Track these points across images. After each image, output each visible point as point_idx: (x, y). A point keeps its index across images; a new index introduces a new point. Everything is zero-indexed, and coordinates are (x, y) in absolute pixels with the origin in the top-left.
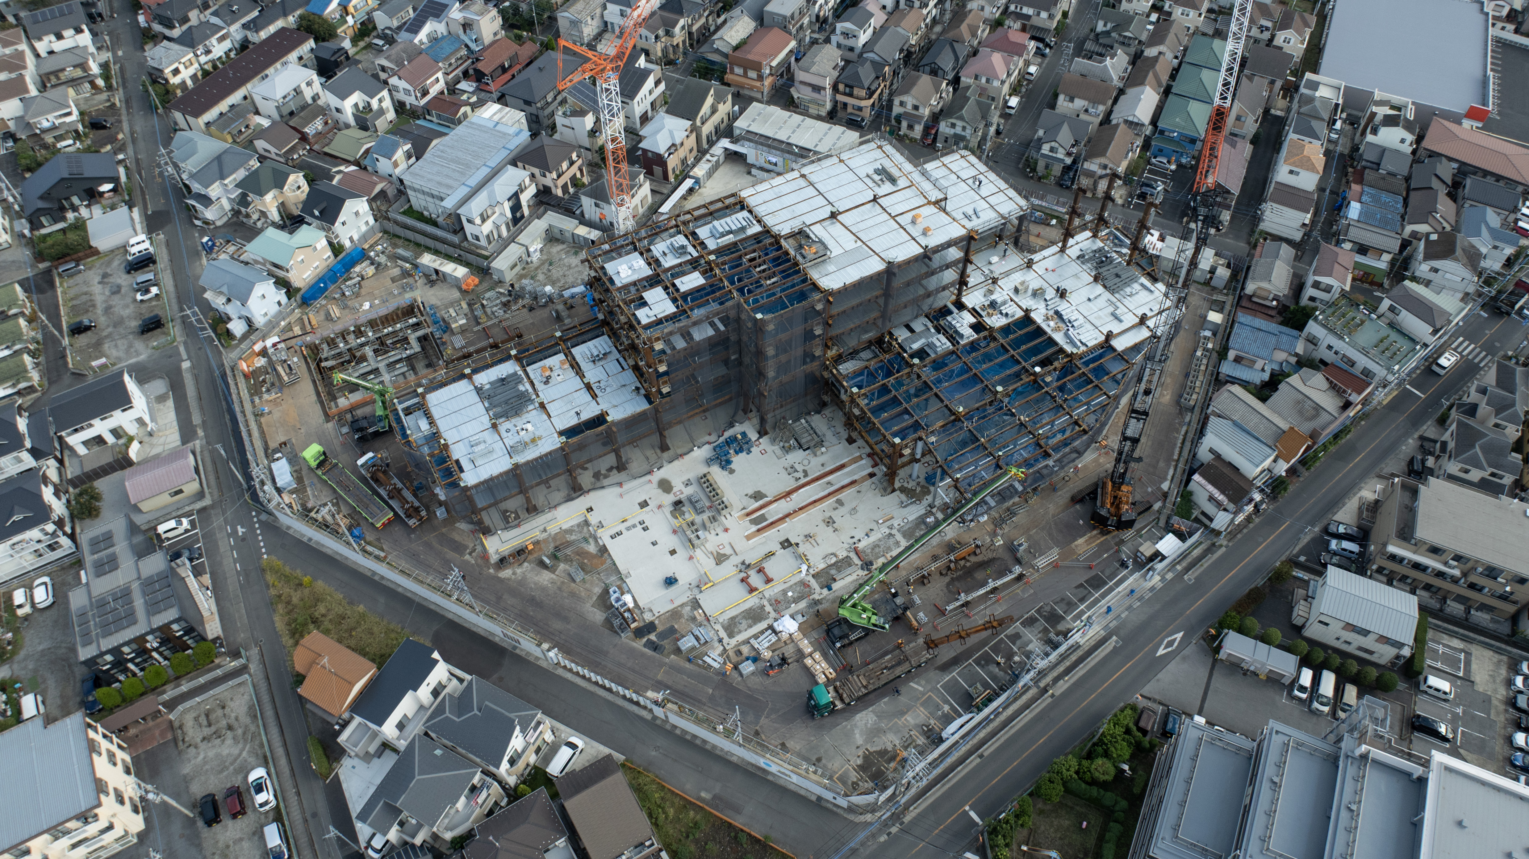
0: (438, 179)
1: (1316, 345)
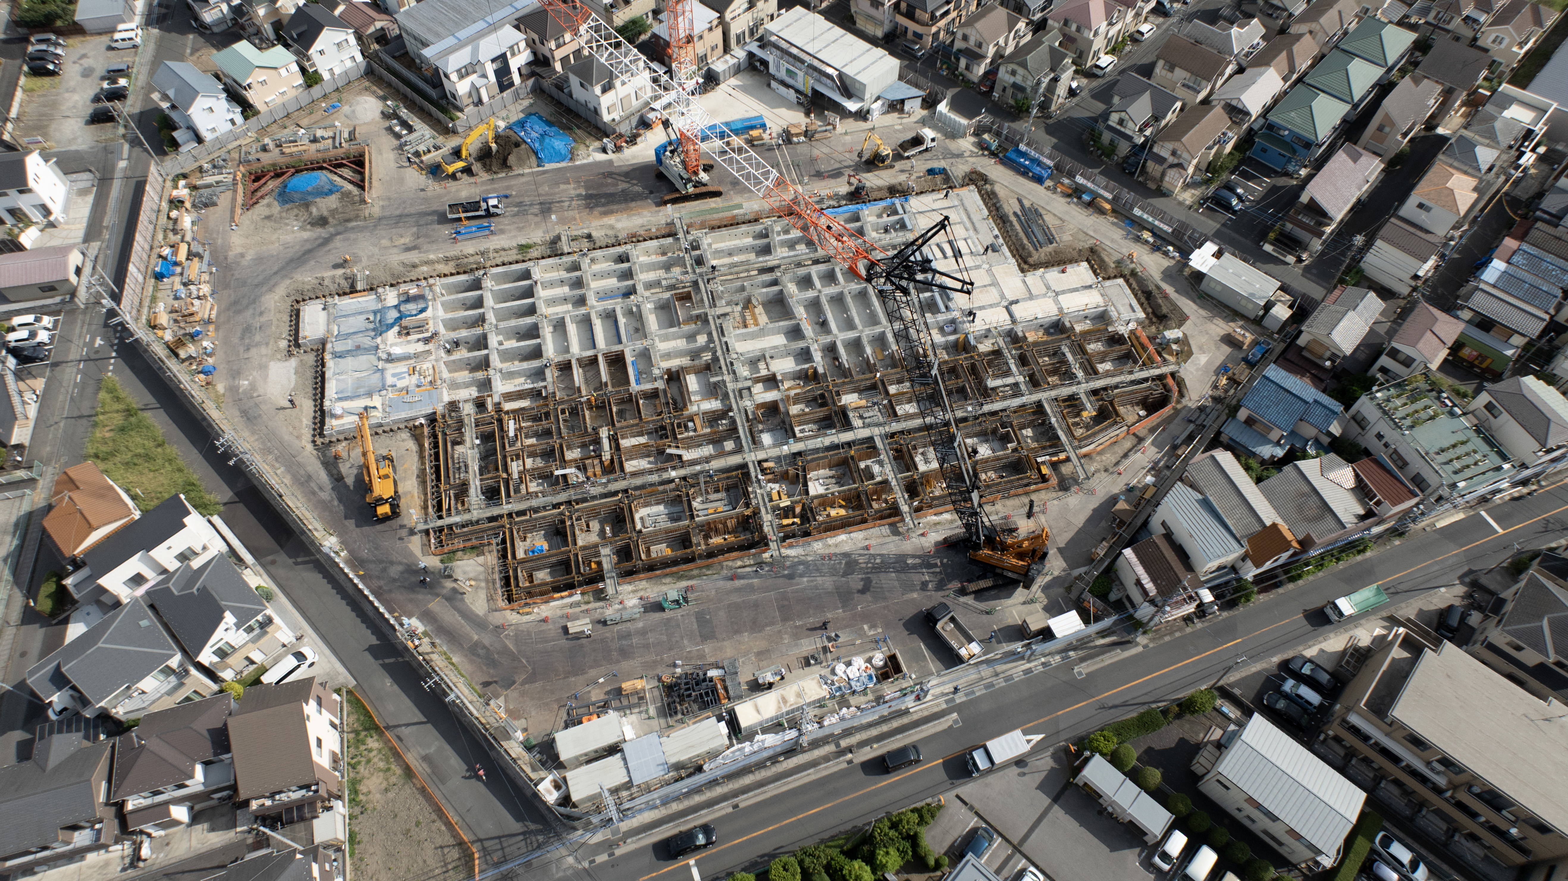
0: (430, 25)
1: (1363, 429)
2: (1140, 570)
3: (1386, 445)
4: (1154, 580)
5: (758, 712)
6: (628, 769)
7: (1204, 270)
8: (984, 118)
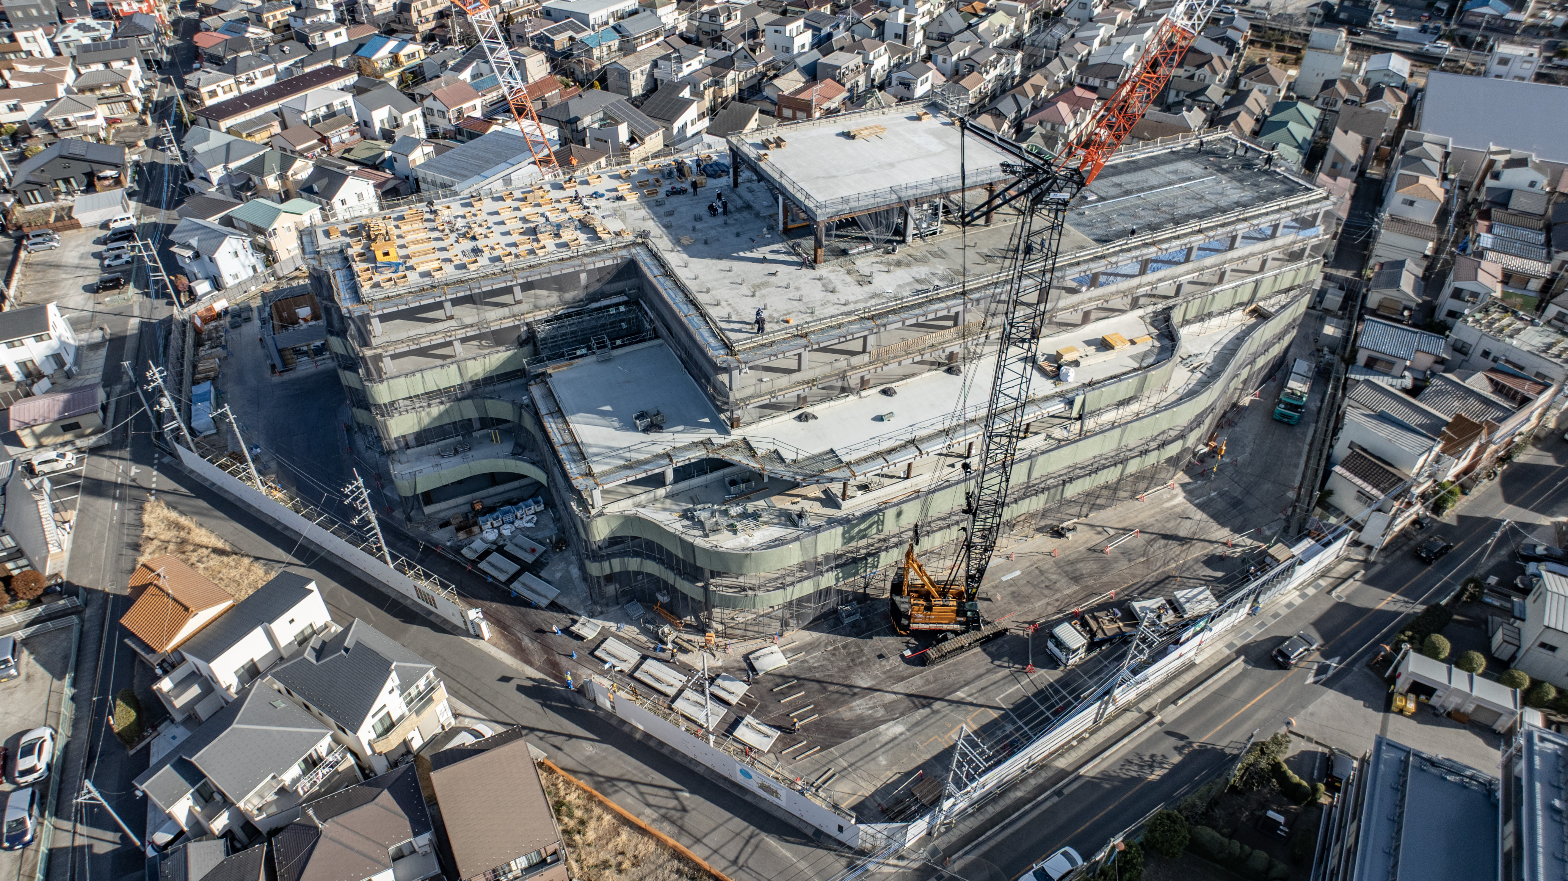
0: (454, 170)
1: (1466, 354)
2: (1359, 482)
3: (1495, 360)
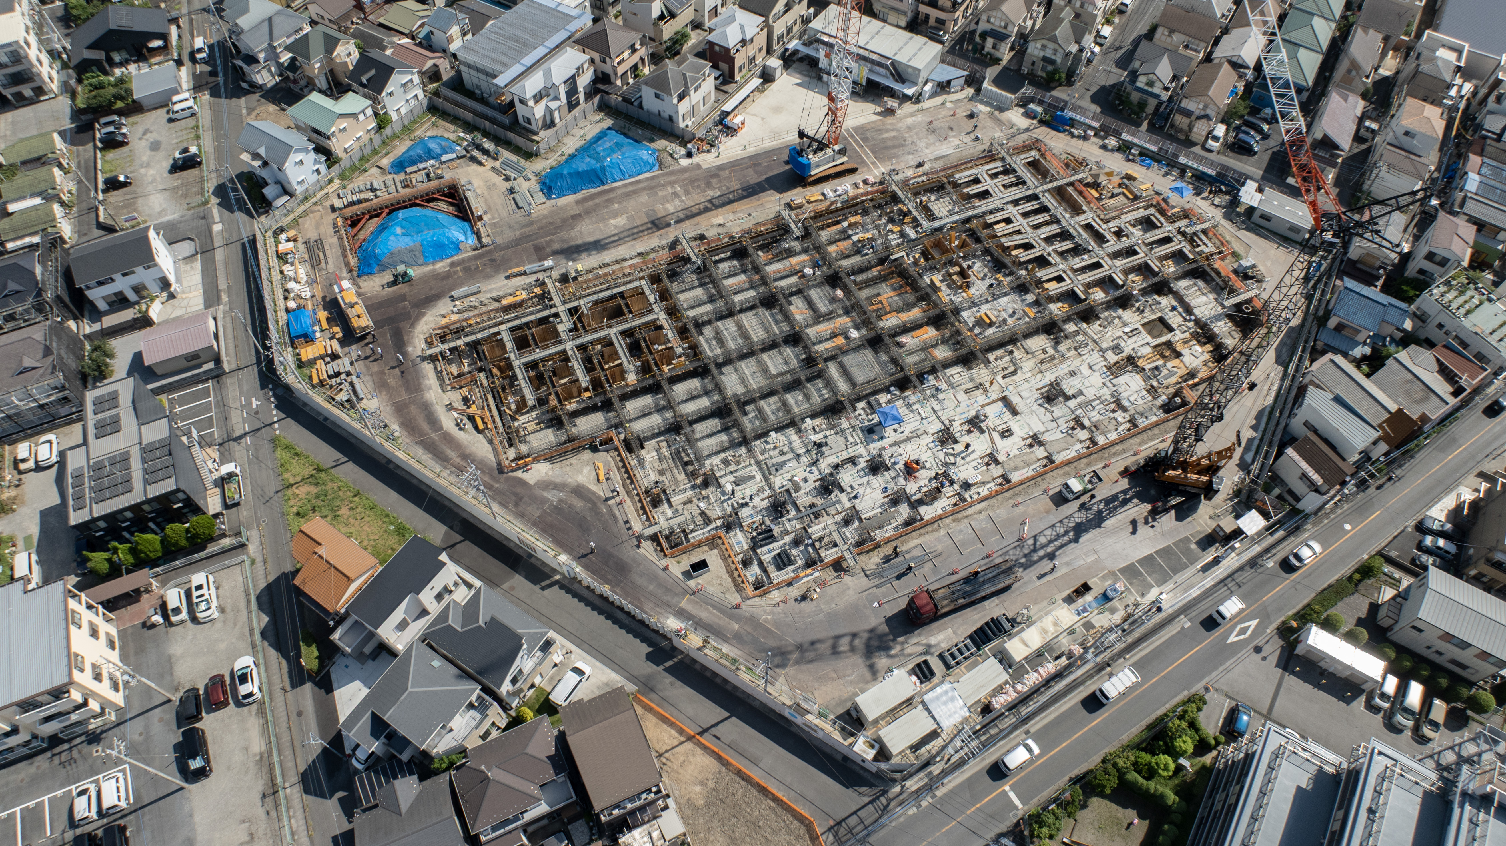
0: (494, 55)
1: (1424, 322)
2: (1304, 465)
3: (1447, 333)
4: (1318, 471)
5: (1026, 645)
6: (933, 717)
7: (1255, 204)
8: (1028, 90)
